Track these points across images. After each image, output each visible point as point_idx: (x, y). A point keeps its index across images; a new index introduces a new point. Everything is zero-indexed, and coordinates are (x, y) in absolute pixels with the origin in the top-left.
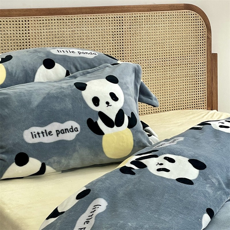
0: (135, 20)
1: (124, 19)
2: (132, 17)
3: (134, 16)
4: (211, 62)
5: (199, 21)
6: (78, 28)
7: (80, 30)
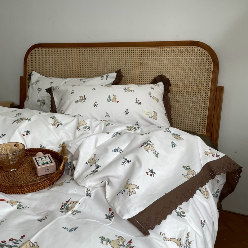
0: (143, 52)
1: (134, 52)
2: (142, 50)
3: (143, 50)
4: (215, 94)
5: (205, 56)
6: (101, 56)
7: (103, 58)
